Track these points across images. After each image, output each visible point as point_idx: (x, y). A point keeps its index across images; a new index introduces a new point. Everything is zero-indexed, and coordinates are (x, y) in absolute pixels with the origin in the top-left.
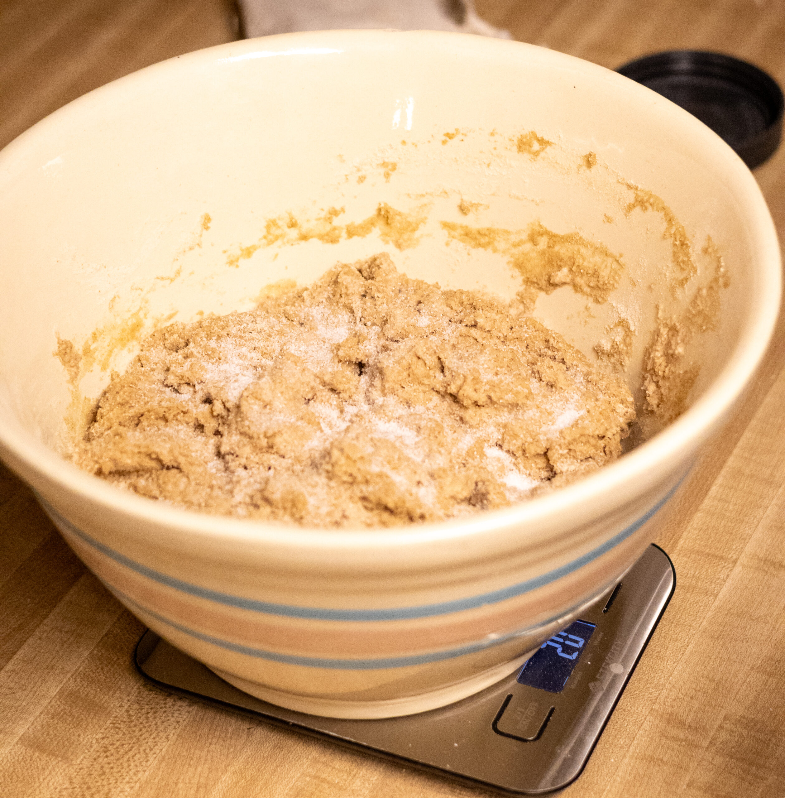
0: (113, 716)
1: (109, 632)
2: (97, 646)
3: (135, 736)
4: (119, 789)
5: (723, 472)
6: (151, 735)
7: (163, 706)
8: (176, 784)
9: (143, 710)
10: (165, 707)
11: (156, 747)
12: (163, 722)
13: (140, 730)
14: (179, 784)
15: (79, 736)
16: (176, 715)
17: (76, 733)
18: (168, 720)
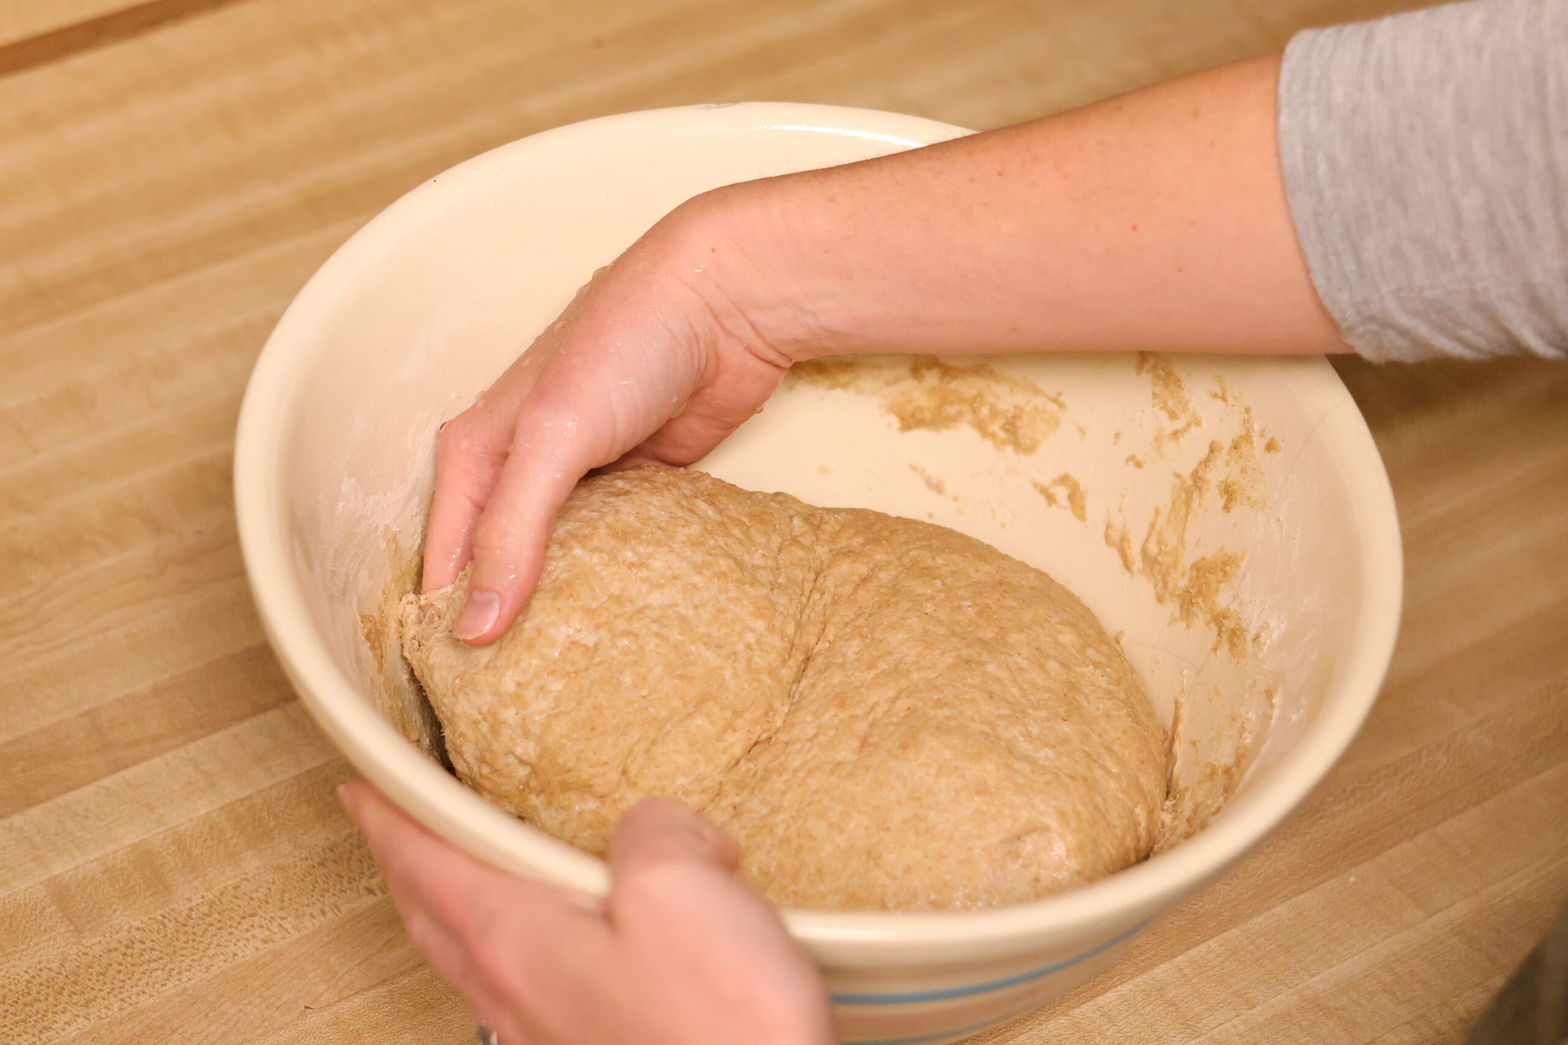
0: (172, 907)
1: (249, 798)
2: (221, 809)
3: (175, 946)
4: (106, 1002)
5: (1138, 980)
6: (193, 954)
7: (235, 924)
8: (173, 1032)
9: (209, 919)
10: (236, 928)
11: (187, 973)
12: (219, 945)
13: (187, 942)
14: (176, 1034)
15: (115, 911)
16: (240, 944)
17: (114, 907)
18: (227, 946)
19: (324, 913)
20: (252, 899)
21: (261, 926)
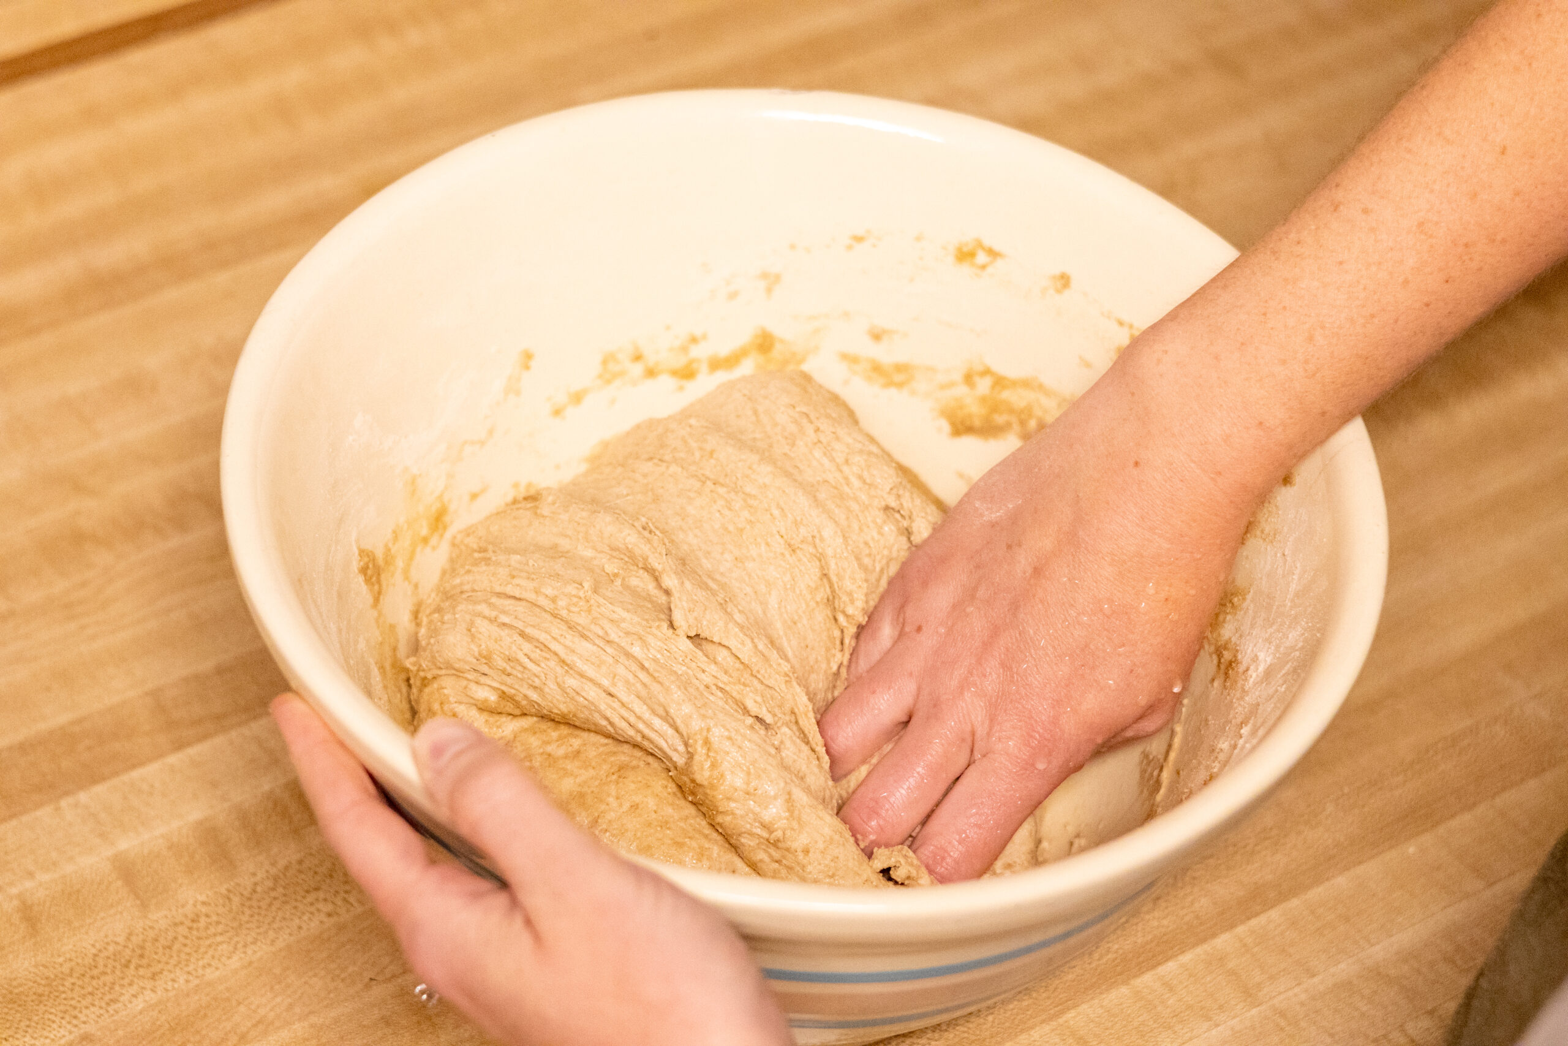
0: (237, 881)
3: (240, 920)
4: (172, 976)
5: (1199, 950)
7: (299, 899)
8: (239, 1003)
9: (274, 893)
10: (301, 902)
11: (253, 947)
12: (284, 919)
13: (252, 916)
14: (242, 1006)
15: (181, 885)
16: (305, 918)
17: (180, 881)
18: (292, 919)
20: (316, 873)
21: (325, 900)
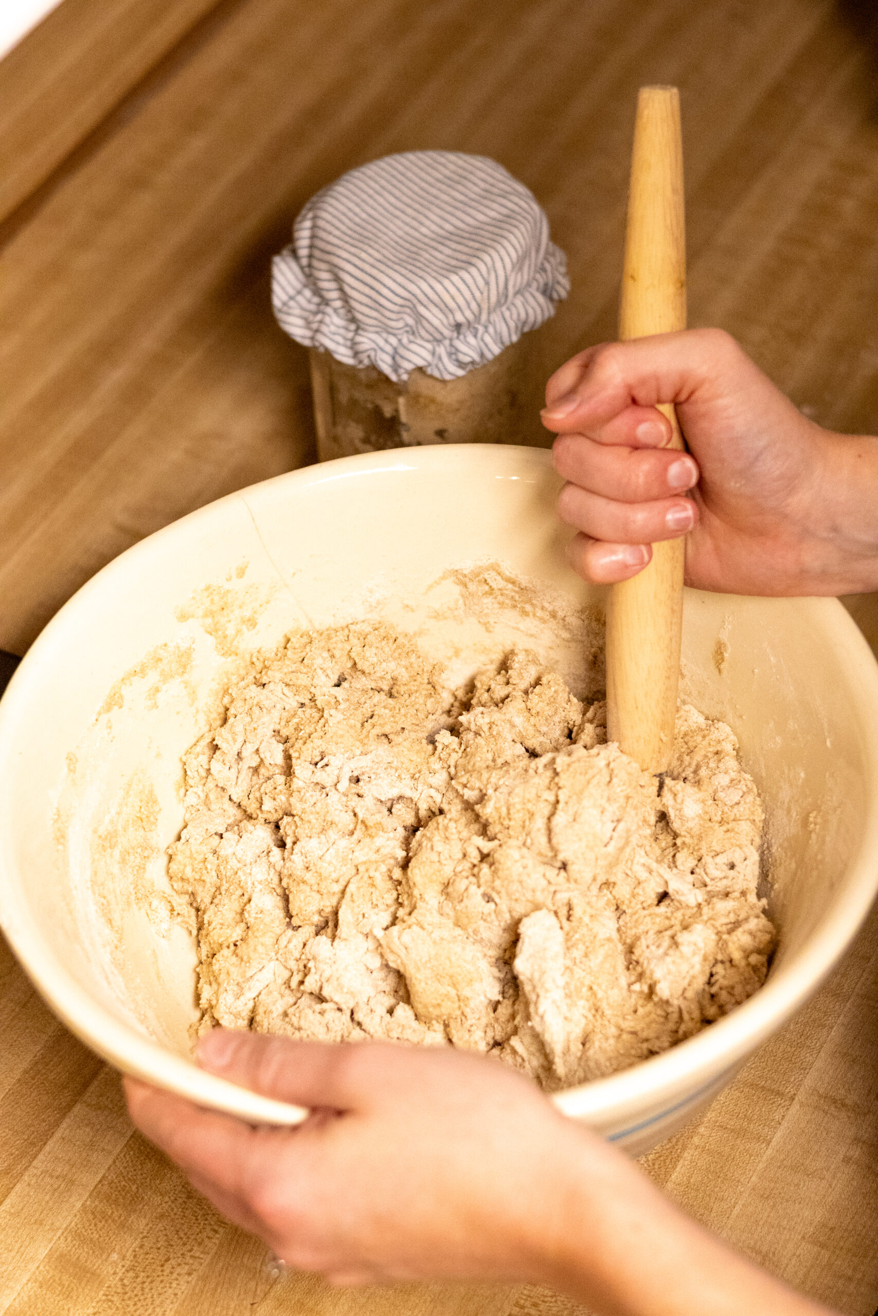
0: (106, 1285)
1: (104, 1177)
2: (90, 1196)
3: (129, 1312)
6: (146, 1310)
7: (160, 1273)
9: (139, 1279)
10: (163, 1275)
12: (160, 1294)
13: (135, 1304)
15: (69, 1310)
16: (174, 1285)
17: (66, 1308)
18: (165, 1292)
19: (216, 1232)
20: (159, 1249)
21: (179, 1265)
